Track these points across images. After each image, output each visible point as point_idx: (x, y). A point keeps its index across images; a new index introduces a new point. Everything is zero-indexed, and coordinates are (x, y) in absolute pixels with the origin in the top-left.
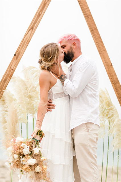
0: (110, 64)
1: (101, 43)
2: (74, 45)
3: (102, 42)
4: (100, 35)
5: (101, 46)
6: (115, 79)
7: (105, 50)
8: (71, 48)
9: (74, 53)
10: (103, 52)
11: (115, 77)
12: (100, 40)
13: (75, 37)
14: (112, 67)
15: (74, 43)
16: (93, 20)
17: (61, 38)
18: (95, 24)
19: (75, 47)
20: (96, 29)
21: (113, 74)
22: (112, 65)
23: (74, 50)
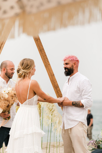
0: (53, 74)
1: (47, 60)
2: (75, 64)
3: (47, 58)
4: (46, 54)
5: (47, 62)
6: (56, 85)
7: (49, 64)
8: (72, 66)
9: (74, 70)
10: (48, 65)
11: (56, 83)
12: (46, 57)
13: (76, 58)
14: (54, 76)
15: (75, 63)
16: (41, 43)
17: (67, 57)
18: (42, 46)
19: (75, 66)
20: (43, 49)
21: (55, 81)
22: (54, 75)
23: (74, 68)
